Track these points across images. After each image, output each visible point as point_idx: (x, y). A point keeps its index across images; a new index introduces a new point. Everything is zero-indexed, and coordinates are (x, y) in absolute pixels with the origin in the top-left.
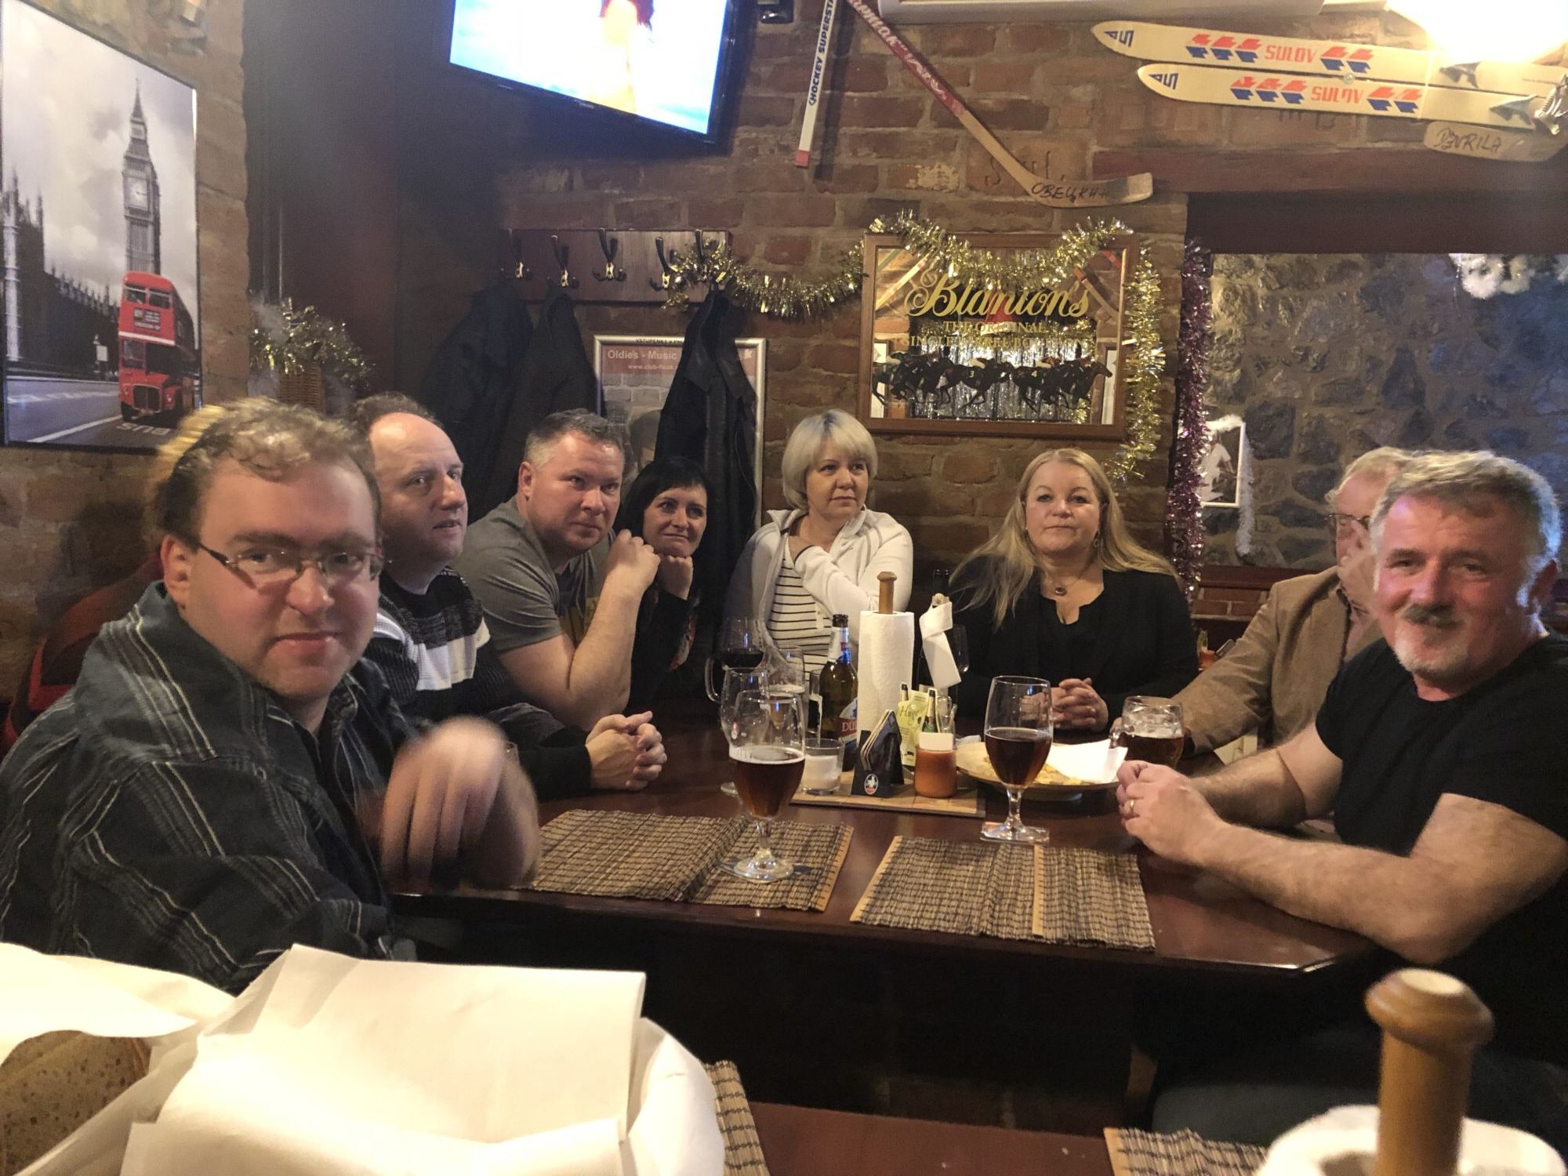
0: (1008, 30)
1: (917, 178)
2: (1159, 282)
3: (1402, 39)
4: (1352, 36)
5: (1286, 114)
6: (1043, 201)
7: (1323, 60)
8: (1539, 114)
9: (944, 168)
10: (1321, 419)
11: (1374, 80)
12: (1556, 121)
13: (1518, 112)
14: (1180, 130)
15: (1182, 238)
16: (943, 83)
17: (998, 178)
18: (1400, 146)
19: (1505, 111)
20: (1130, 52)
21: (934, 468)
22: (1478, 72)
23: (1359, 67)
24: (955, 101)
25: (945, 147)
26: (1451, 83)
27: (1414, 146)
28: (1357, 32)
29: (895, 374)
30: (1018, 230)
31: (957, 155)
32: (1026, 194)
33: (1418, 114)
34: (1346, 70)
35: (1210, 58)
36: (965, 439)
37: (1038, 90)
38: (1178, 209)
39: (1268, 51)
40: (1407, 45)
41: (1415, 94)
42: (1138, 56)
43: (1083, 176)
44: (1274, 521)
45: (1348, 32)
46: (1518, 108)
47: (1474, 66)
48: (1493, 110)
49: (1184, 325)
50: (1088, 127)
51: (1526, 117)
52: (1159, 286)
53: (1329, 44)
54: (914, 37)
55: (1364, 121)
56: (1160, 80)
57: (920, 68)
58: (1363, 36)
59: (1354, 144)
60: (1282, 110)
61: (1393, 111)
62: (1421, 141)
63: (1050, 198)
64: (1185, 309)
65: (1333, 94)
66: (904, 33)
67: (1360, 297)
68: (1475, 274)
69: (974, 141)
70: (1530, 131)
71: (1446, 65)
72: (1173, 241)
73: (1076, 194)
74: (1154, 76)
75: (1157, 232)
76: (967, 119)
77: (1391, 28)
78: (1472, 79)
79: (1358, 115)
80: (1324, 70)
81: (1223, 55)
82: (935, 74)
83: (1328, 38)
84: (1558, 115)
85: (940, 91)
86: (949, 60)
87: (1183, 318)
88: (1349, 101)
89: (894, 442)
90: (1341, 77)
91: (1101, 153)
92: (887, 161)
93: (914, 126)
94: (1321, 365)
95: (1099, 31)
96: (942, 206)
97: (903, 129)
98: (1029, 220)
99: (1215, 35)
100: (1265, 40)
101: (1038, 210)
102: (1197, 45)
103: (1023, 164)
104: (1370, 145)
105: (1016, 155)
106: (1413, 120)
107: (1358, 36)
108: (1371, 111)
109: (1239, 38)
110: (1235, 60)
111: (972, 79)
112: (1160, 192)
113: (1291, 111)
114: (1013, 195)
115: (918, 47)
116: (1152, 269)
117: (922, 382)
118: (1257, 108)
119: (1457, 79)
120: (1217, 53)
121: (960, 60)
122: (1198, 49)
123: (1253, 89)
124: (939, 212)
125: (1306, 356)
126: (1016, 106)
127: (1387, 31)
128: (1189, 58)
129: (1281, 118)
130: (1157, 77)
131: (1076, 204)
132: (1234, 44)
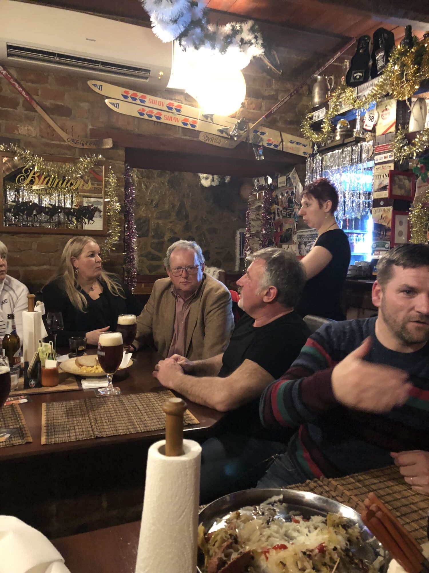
0: (53, 76)
1: (18, 131)
2: (117, 179)
3: (190, 103)
4: (175, 100)
5: (156, 123)
6: (72, 145)
7: (167, 106)
8: (231, 133)
9: (30, 127)
10: (158, 223)
11: (183, 115)
12: (236, 136)
13: (225, 132)
14: (121, 124)
15: (124, 163)
16: (27, 93)
17: (53, 134)
18: (191, 138)
19: (221, 131)
20: (102, 93)
21: (33, 247)
22: (214, 117)
23: (178, 111)
24: (33, 101)
25: (30, 120)
26: (205, 120)
27: (195, 139)
28: (177, 99)
29: (13, 209)
30: (63, 155)
31: (35, 123)
32: (64, 141)
33: (197, 129)
34: (174, 111)
35: (130, 100)
36: (45, 235)
37: (67, 101)
38: (122, 153)
39: (149, 100)
40: (192, 106)
41: (195, 122)
42: (105, 95)
43: (86, 137)
44: (145, 259)
45: (174, 98)
46: (225, 131)
47: (212, 115)
48: (218, 130)
49: (126, 194)
50: (87, 118)
51: (227, 134)
52: (117, 180)
53: (169, 101)
54: (13, 72)
55: (180, 129)
56: (113, 105)
57: (17, 85)
58: (179, 100)
59: (178, 136)
60: (155, 121)
61: (189, 127)
62: (198, 138)
63: (74, 144)
64: (126, 189)
65: (171, 119)
66: (9, 70)
67: (168, 183)
68: (204, 179)
69: (42, 118)
70: (228, 138)
71: (204, 114)
72: (121, 164)
73: (84, 143)
74: (111, 103)
75: (115, 160)
76: (38, 109)
77: (187, 99)
78: (212, 119)
79: (179, 127)
80: (167, 110)
81: (135, 99)
82: (24, 89)
83: (168, 99)
84: (236, 134)
85: (27, 97)
86: (30, 84)
87: (125, 192)
88: (176, 121)
89: (15, 237)
90: (173, 113)
91: (93, 129)
92: (4, 121)
93: (16, 109)
94: (157, 206)
95: (90, 83)
96: (30, 142)
97: (10, 109)
98: (66, 151)
99: (131, 92)
100: (148, 97)
101: (69, 148)
102: (125, 94)
103: (63, 130)
104: (183, 137)
105: (59, 125)
106: (195, 131)
107: (177, 100)
108: (182, 126)
109: (140, 94)
110: (138, 102)
111: (40, 93)
112: (115, 146)
113: (158, 122)
114: (59, 141)
115: (15, 76)
116: (114, 173)
117: (26, 212)
118: (146, 119)
119: (207, 119)
120: (132, 98)
121: (34, 85)
122: (126, 96)
123: (145, 113)
124: (28, 145)
125: (152, 202)
126: (58, 106)
127: (186, 100)
128: (122, 98)
129: (154, 124)
130: (112, 104)
131: (85, 147)
132: (138, 96)
